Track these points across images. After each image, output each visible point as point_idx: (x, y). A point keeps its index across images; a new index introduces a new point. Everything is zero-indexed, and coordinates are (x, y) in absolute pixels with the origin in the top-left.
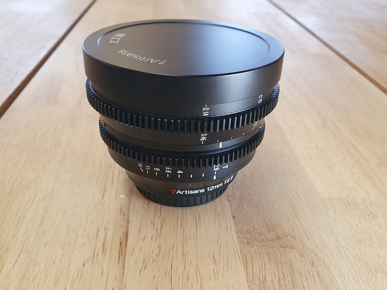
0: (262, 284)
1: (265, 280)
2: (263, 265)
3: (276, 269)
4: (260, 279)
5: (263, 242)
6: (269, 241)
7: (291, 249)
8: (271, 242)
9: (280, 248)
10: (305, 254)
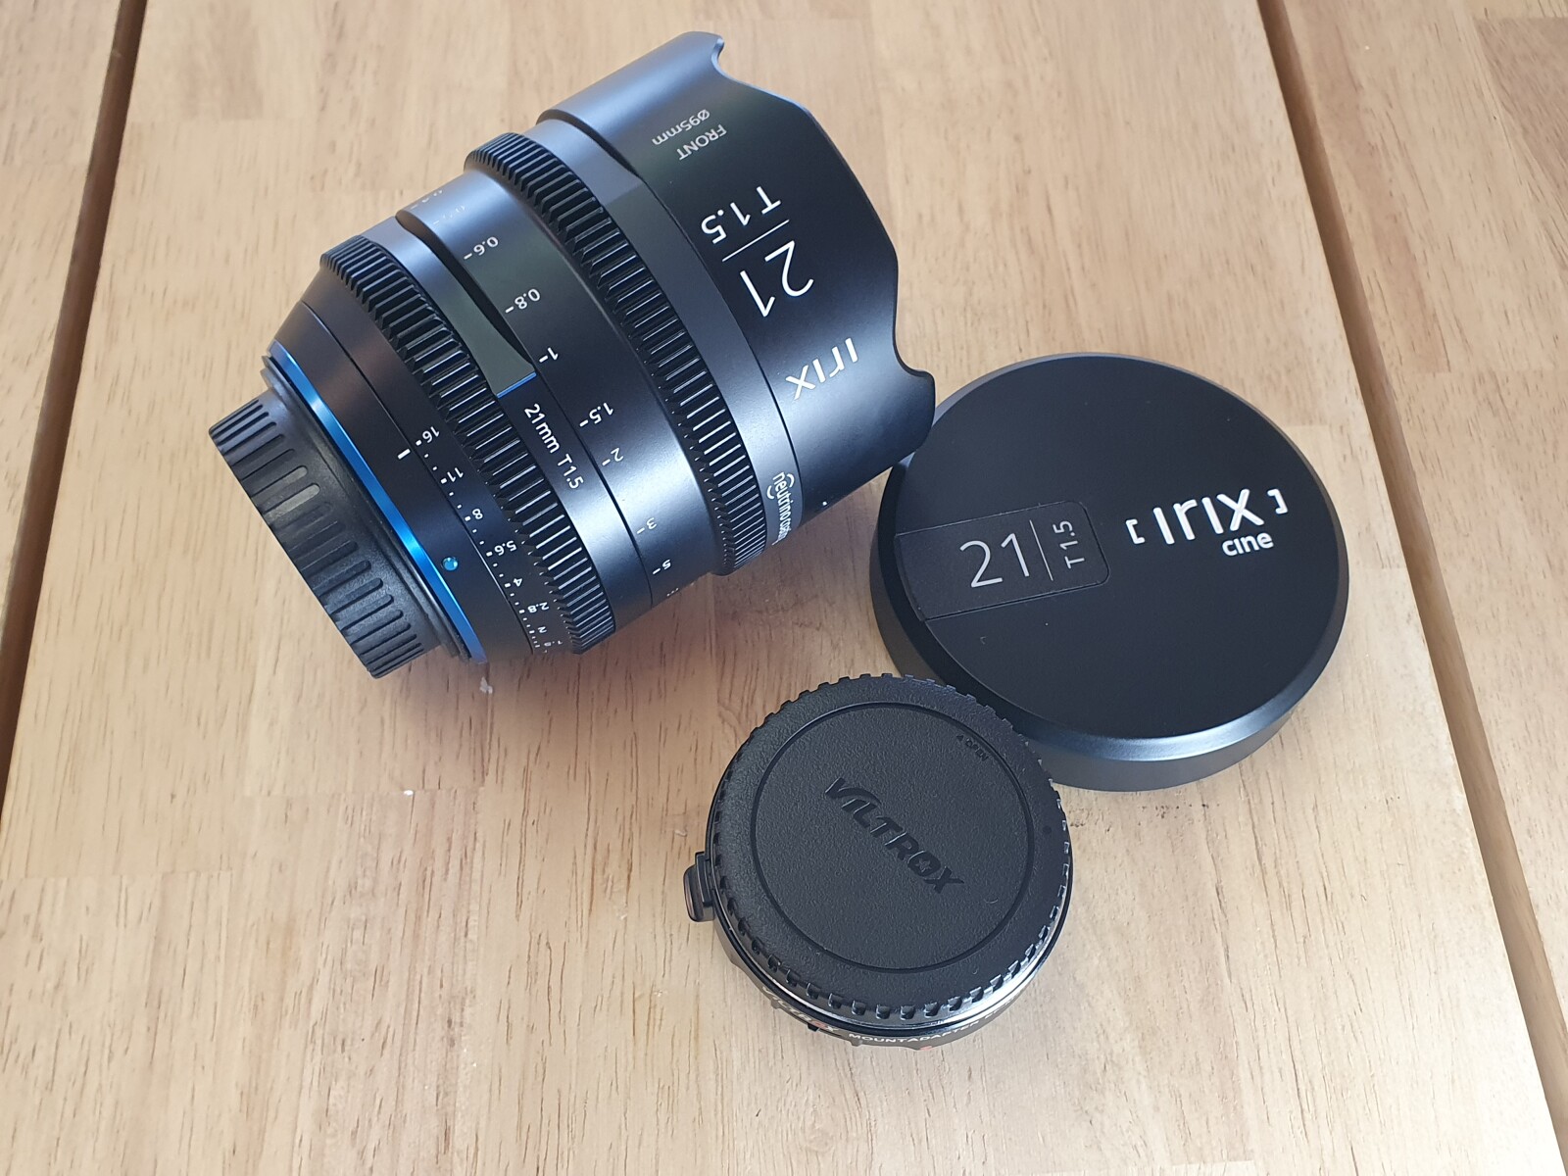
0: (744, 709)
1: (752, 702)
2: (755, 669)
3: (778, 677)
4: (743, 698)
5: (765, 614)
6: (778, 611)
7: (818, 629)
8: (781, 613)
9: (796, 627)
10: (841, 644)
